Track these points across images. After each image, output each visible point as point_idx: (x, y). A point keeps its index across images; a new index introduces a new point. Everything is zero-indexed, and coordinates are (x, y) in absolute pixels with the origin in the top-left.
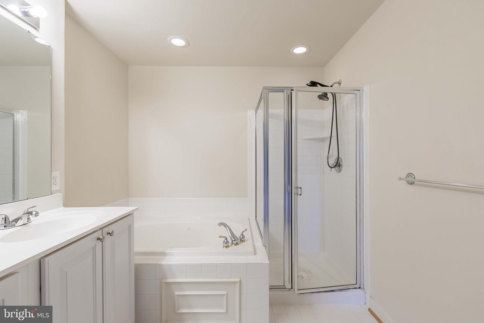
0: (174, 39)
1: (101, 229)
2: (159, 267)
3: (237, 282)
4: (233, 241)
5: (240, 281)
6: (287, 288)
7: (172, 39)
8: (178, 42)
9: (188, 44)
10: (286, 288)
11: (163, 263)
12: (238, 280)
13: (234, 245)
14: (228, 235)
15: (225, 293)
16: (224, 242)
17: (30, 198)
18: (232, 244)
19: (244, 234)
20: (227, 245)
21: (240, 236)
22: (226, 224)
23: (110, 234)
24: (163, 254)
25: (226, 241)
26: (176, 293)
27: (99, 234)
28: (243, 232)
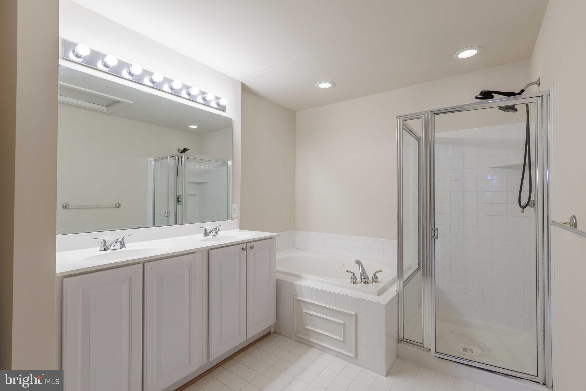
0: (320, 85)
1: (247, 243)
2: (292, 286)
3: (353, 315)
4: (363, 279)
5: (356, 315)
6: (426, 347)
7: (319, 84)
8: (325, 86)
9: (334, 85)
10: (424, 347)
11: (296, 282)
12: (354, 313)
13: (363, 283)
14: (358, 272)
15: (342, 322)
16: (352, 277)
17: (220, 221)
18: (362, 282)
19: (377, 274)
20: (354, 280)
21: (373, 276)
22: (361, 263)
23: (251, 247)
24: (299, 277)
25: (354, 276)
26: (304, 311)
27: (244, 246)
28: (376, 272)
